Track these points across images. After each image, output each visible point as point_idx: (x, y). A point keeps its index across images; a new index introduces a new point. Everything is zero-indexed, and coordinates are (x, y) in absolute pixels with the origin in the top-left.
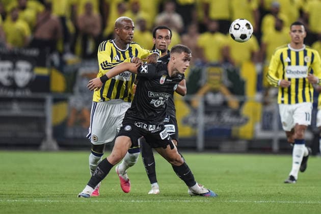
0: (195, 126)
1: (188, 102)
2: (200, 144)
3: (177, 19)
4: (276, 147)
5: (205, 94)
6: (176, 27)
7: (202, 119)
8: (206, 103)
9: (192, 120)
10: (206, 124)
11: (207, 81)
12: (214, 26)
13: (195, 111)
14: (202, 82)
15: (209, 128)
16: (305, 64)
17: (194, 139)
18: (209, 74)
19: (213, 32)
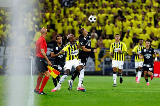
0: (102, 68)
1: (100, 60)
2: (104, 73)
3: (96, 34)
4: (127, 74)
5: (105, 58)
6: (96, 37)
7: (104, 65)
8: (105, 61)
9: (101, 66)
10: (105, 67)
11: (105, 54)
12: (108, 37)
13: (102, 63)
14: (104, 54)
15: (106, 68)
16: (119, 47)
17: (102, 72)
18: (106, 52)
19: (107, 39)
